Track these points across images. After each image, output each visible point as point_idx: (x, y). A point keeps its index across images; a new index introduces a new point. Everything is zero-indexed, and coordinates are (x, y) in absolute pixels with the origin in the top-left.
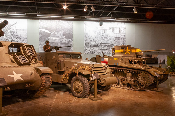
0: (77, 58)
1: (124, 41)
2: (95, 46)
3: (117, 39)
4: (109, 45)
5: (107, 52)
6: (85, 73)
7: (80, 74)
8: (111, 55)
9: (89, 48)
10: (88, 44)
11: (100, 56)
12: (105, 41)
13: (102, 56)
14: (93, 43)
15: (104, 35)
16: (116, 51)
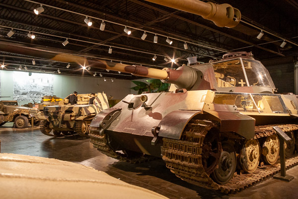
0: (13, 105)
1: (52, 90)
2: (24, 94)
3: (46, 88)
4: (38, 94)
5: (36, 99)
6: (26, 114)
7: (22, 114)
8: (40, 102)
9: (18, 96)
10: (17, 92)
11: (31, 104)
12: (34, 90)
13: (33, 103)
14: (22, 91)
15: (34, 84)
16: (45, 100)
